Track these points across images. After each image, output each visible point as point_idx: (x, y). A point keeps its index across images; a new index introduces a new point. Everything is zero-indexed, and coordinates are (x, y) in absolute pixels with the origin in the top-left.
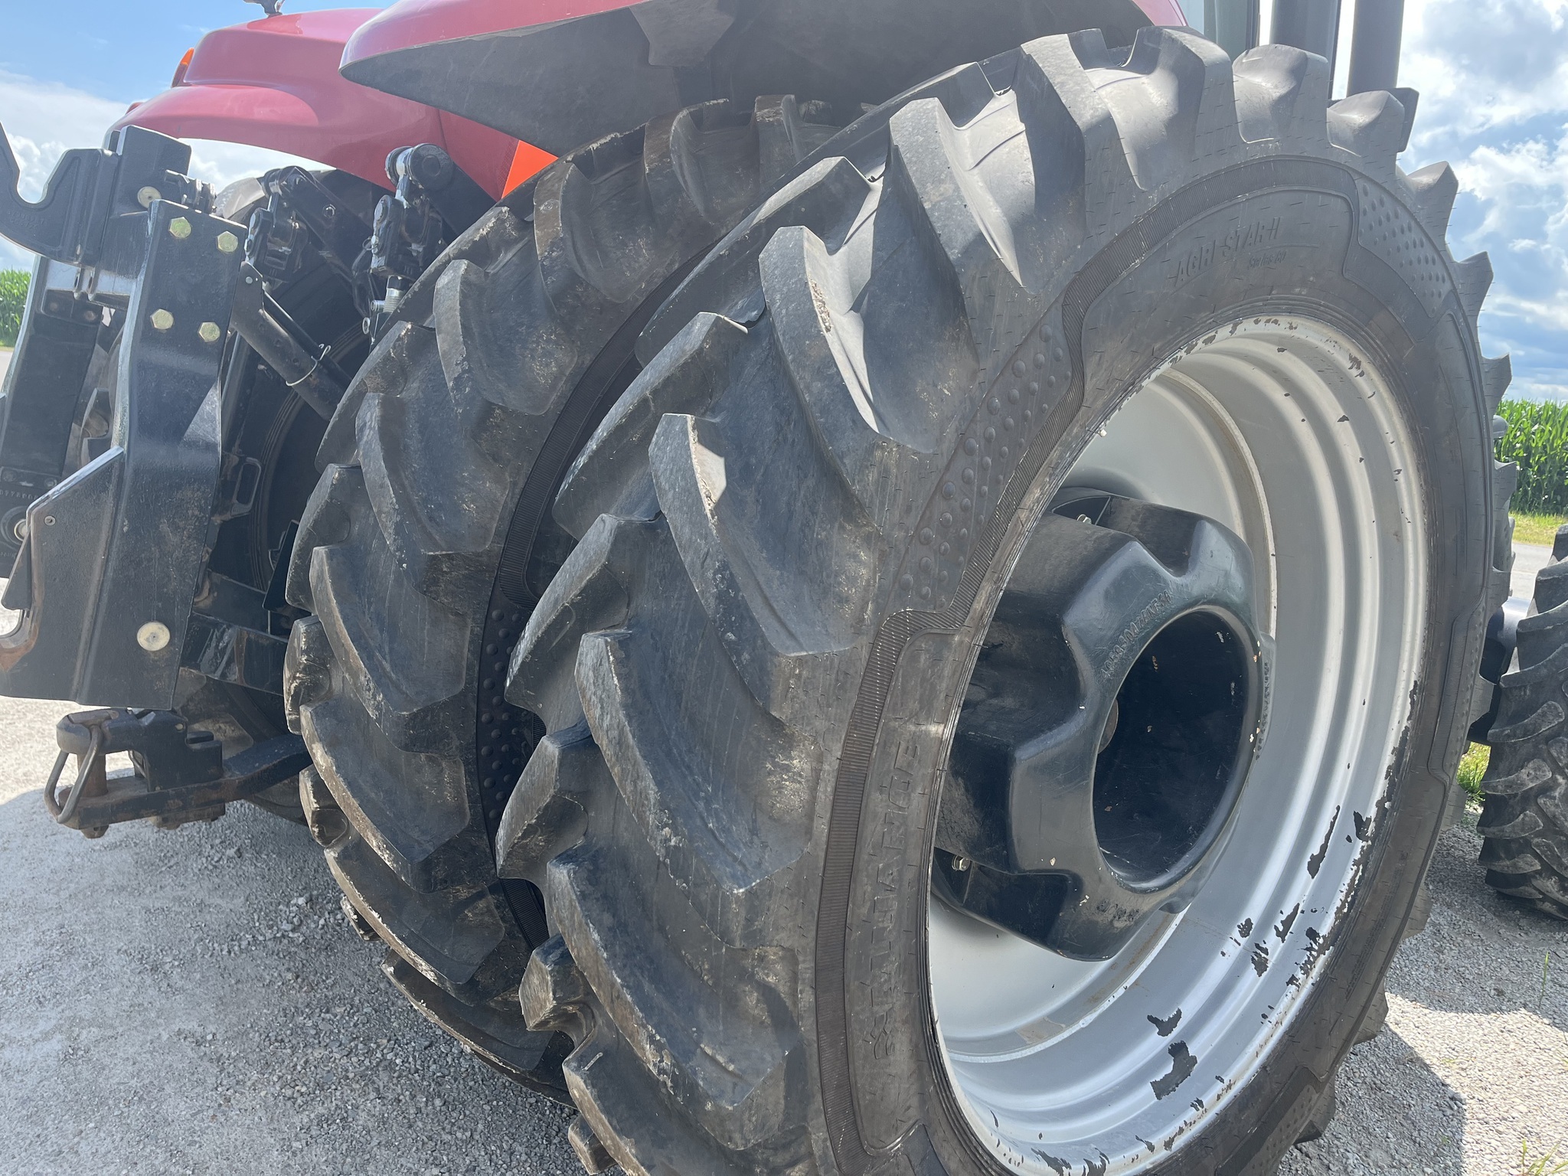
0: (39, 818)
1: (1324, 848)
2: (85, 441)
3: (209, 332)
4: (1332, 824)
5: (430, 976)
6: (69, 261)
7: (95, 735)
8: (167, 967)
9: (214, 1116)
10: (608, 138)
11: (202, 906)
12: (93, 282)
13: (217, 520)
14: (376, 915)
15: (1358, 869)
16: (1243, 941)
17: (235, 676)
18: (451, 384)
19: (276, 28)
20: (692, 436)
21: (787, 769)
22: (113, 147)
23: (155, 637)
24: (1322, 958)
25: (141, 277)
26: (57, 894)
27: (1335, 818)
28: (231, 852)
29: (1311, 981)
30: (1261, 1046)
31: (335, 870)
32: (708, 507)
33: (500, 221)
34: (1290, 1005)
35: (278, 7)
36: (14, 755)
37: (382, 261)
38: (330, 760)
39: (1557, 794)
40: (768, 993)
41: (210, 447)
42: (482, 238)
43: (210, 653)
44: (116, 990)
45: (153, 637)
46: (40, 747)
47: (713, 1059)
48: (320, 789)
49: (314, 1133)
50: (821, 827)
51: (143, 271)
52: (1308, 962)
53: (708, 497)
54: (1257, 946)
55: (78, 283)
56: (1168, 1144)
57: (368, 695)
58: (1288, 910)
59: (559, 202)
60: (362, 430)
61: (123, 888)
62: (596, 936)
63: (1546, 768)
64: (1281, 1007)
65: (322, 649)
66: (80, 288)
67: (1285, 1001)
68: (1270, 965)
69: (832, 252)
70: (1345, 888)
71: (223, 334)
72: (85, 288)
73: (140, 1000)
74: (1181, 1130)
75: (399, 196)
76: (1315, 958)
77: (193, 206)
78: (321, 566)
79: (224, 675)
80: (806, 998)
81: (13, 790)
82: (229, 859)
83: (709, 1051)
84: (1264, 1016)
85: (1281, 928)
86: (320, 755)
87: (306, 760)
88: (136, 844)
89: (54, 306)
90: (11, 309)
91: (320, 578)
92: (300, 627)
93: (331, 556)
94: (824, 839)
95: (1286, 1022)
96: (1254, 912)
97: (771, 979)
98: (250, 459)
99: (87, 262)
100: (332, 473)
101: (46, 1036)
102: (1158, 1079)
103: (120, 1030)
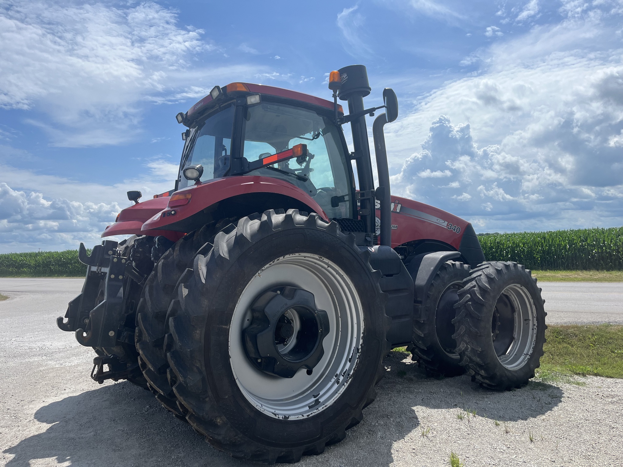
0: (87, 397)
1: (352, 356)
2: (98, 301)
3: (121, 277)
4: (353, 351)
5: (162, 394)
6: (96, 266)
7: (101, 360)
8: (117, 420)
9: (125, 441)
10: (190, 233)
11: (125, 410)
12: (100, 270)
13: (126, 315)
14: (152, 382)
15: (358, 360)
16: (335, 378)
17: (126, 341)
18: (159, 282)
19: (138, 207)
20: (183, 286)
21: (196, 333)
22: (103, 244)
23: (112, 333)
24: (351, 379)
25: (109, 267)
26: (92, 410)
27: (354, 350)
28: (133, 399)
29: (348, 384)
30: (335, 398)
31: (145, 375)
32: (184, 296)
33: (170, 251)
34: (342, 390)
35: (138, 201)
36: (80, 386)
37: (153, 258)
38: (142, 352)
39: (469, 350)
40: (197, 368)
41: (121, 298)
42: (167, 254)
43: (122, 337)
44: (105, 424)
45: (112, 334)
46: (86, 383)
47: (189, 378)
48: (141, 359)
49: (146, 442)
50: (203, 341)
51: (109, 266)
52: (347, 380)
53: (184, 295)
54: (338, 379)
55: (97, 270)
56: (308, 416)
57: (147, 338)
58: (345, 371)
59: (179, 247)
60: (146, 291)
61: (107, 408)
62: (173, 362)
63: (465, 344)
64: (340, 390)
65: (140, 332)
66: (98, 271)
67: (342, 389)
68: (340, 382)
69: (205, 257)
70: (355, 364)
71: (123, 277)
72: (99, 271)
73: (111, 426)
74: (312, 414)
75: (156, 246)
76: (349, 380)
77: (117, 256)
78: (139, 316)
79: (124, 341)
80: (204, 368)
81: (80, 392)
82: (132, 401)
83: (189, 377)
84: (337, 392)
85: (343, 374)
86: (141, 352)
87: (139, 354)
88: (110, 400)
89: (92, 274)
90: (68, 264)
91: (139, 319)
92: (137, 328)
93: (141, 314)
94: (203, 343)
95: (341, 393)
96: (338, 372)
97: (198, 365)
98: (133, 301)
99: (99, 266)
100: (141, 300)
101: (90, 432)
102: (310, 405)
103: (106, 430)
